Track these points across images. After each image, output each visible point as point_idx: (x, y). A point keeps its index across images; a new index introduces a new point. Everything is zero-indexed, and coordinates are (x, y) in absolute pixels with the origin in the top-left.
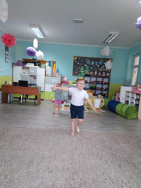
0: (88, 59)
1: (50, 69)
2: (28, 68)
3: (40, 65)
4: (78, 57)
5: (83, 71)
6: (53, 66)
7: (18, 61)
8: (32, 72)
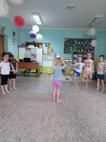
0: (76, 40)
1: (46, 49)
2: (30, 49)
3: (39, 46)
4: (68, 39)
5: (72, 50)
6: (48, 46)
7: (22, 44)
8: (33, 51)
